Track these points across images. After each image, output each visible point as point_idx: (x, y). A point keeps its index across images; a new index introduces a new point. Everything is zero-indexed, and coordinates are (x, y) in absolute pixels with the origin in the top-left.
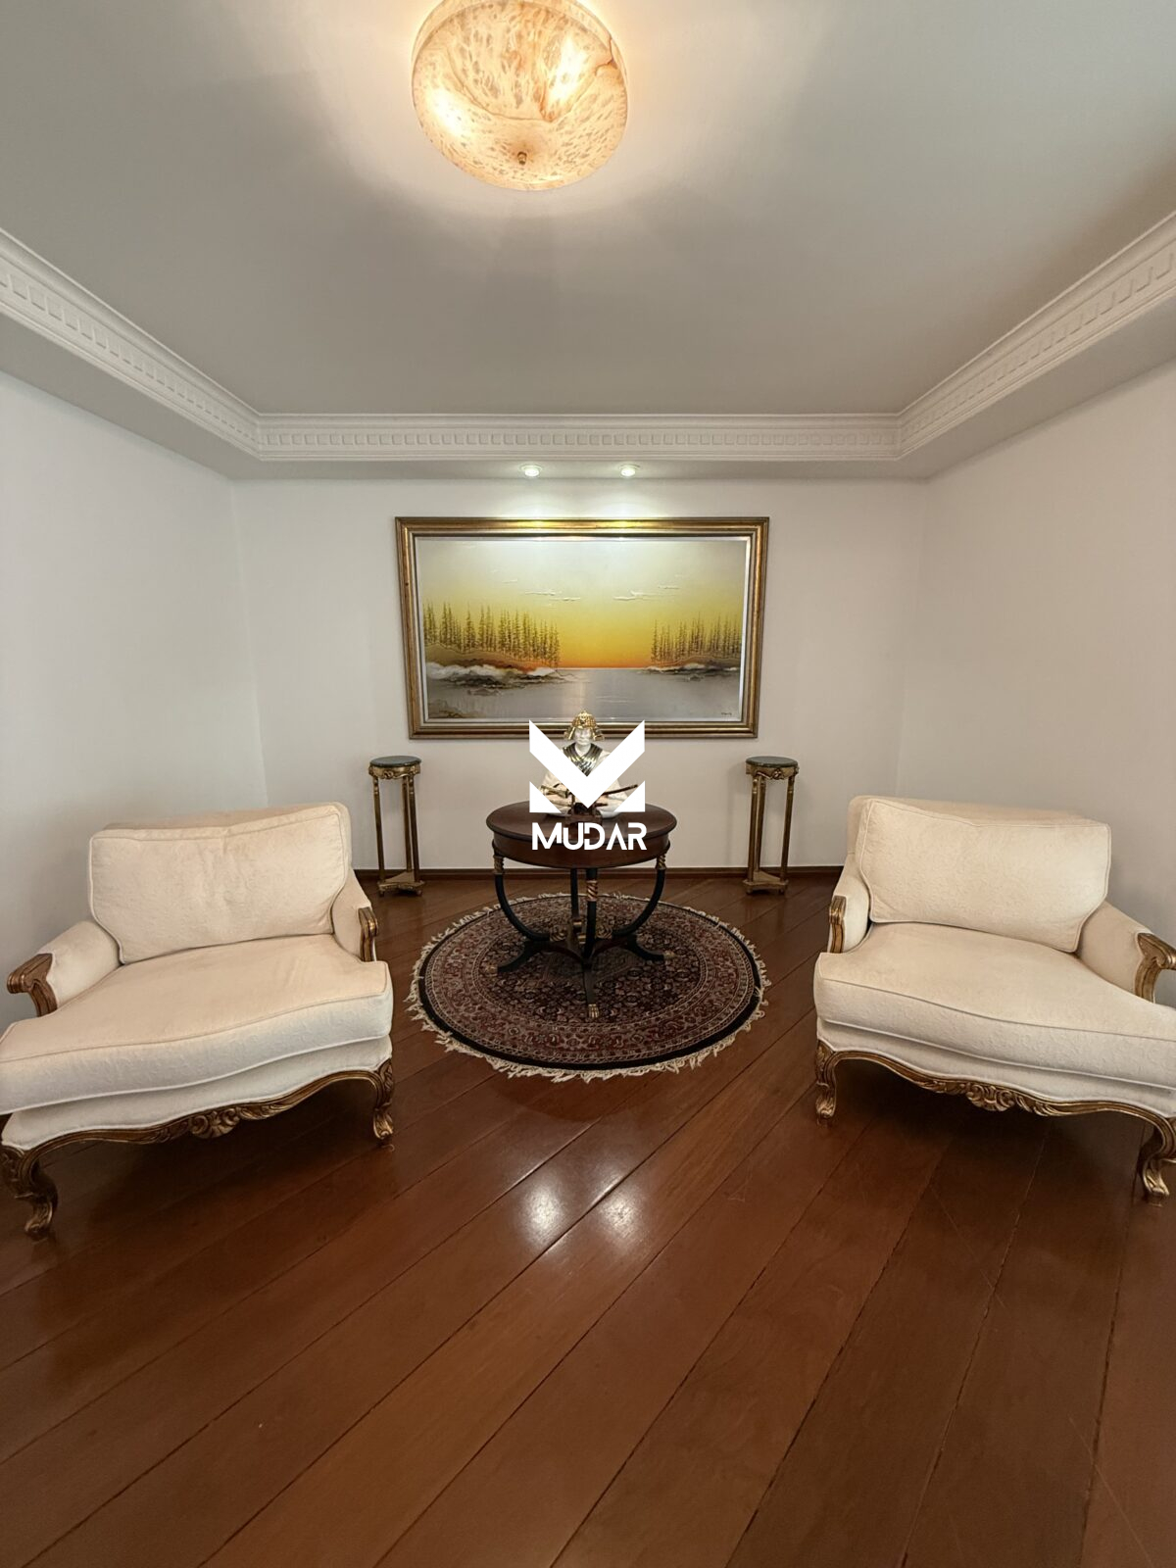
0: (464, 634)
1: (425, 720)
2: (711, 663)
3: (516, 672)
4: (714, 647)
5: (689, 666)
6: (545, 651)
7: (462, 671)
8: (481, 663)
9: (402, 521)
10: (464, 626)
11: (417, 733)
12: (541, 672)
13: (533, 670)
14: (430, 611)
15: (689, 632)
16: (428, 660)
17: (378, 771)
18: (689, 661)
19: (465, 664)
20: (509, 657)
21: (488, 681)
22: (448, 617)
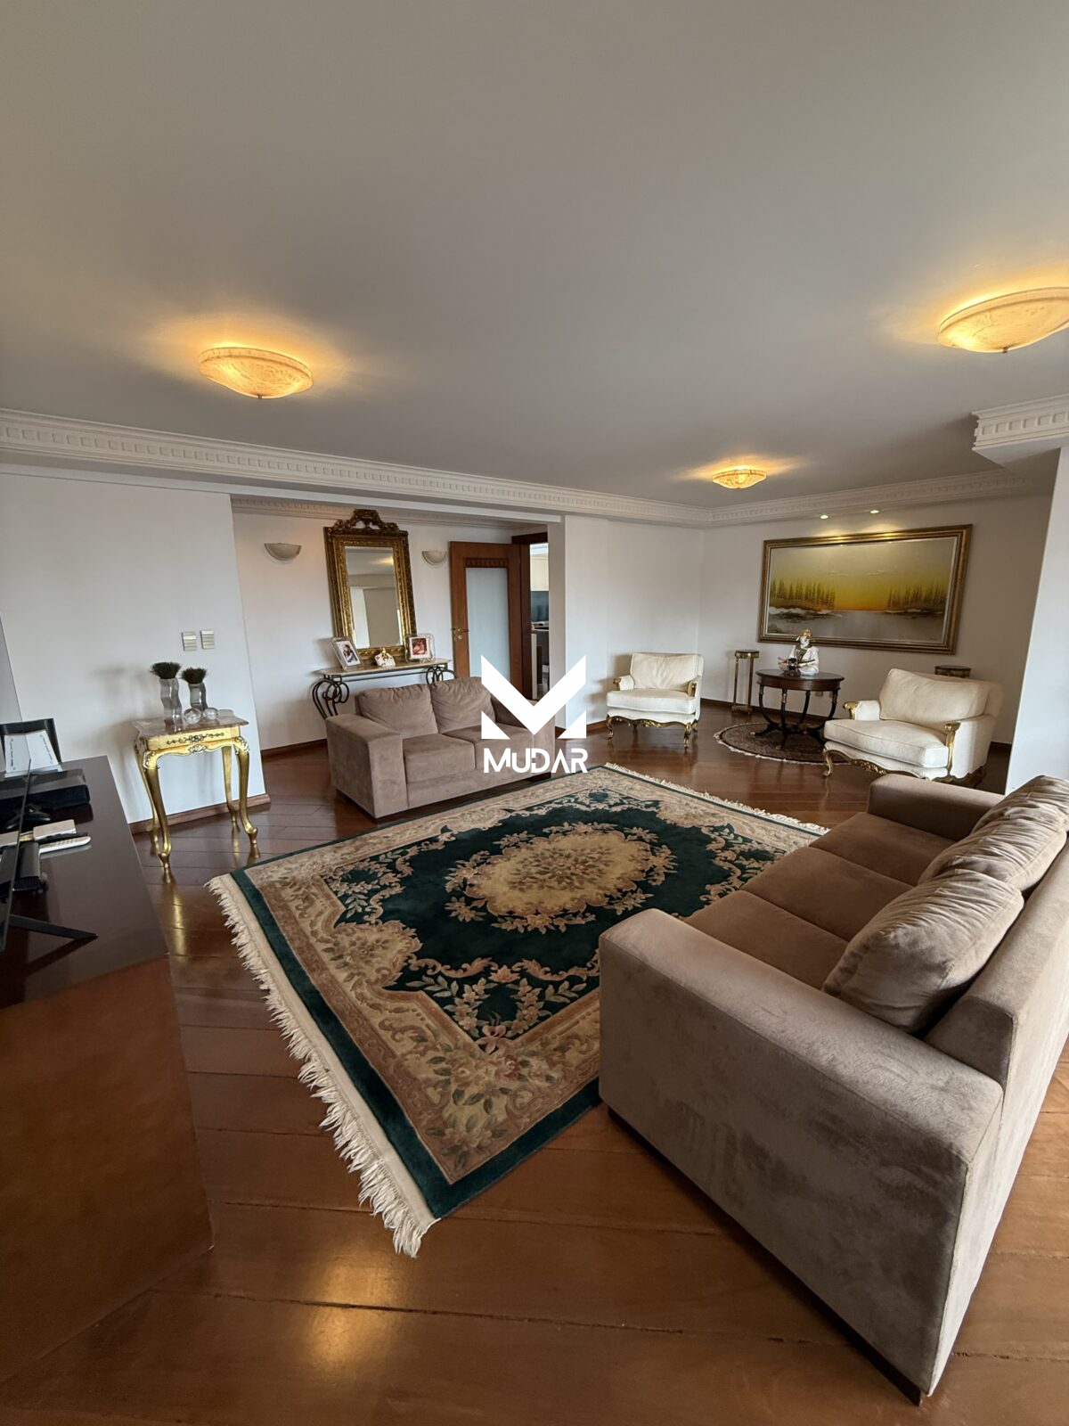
0: (788, 593)
1: (766, 632)
2: (926, 609)
3: (812, 612)
4: (926, 600)
5: (910, 611)
6: (827, 601)
7: (785, 611)
8: (794, 607)
9: (766, 542)
10: (788, 589)
11: (762, 640)
12: (824, 612)
13: (820, 610)
14: (774, 583)
15: (912, 592)
16: (770, 605)
17: (738, 655)
18: (910, 608)
19: (786, 608)
20: (809, 605)
21: (797, 616)
22: (782, 584)
